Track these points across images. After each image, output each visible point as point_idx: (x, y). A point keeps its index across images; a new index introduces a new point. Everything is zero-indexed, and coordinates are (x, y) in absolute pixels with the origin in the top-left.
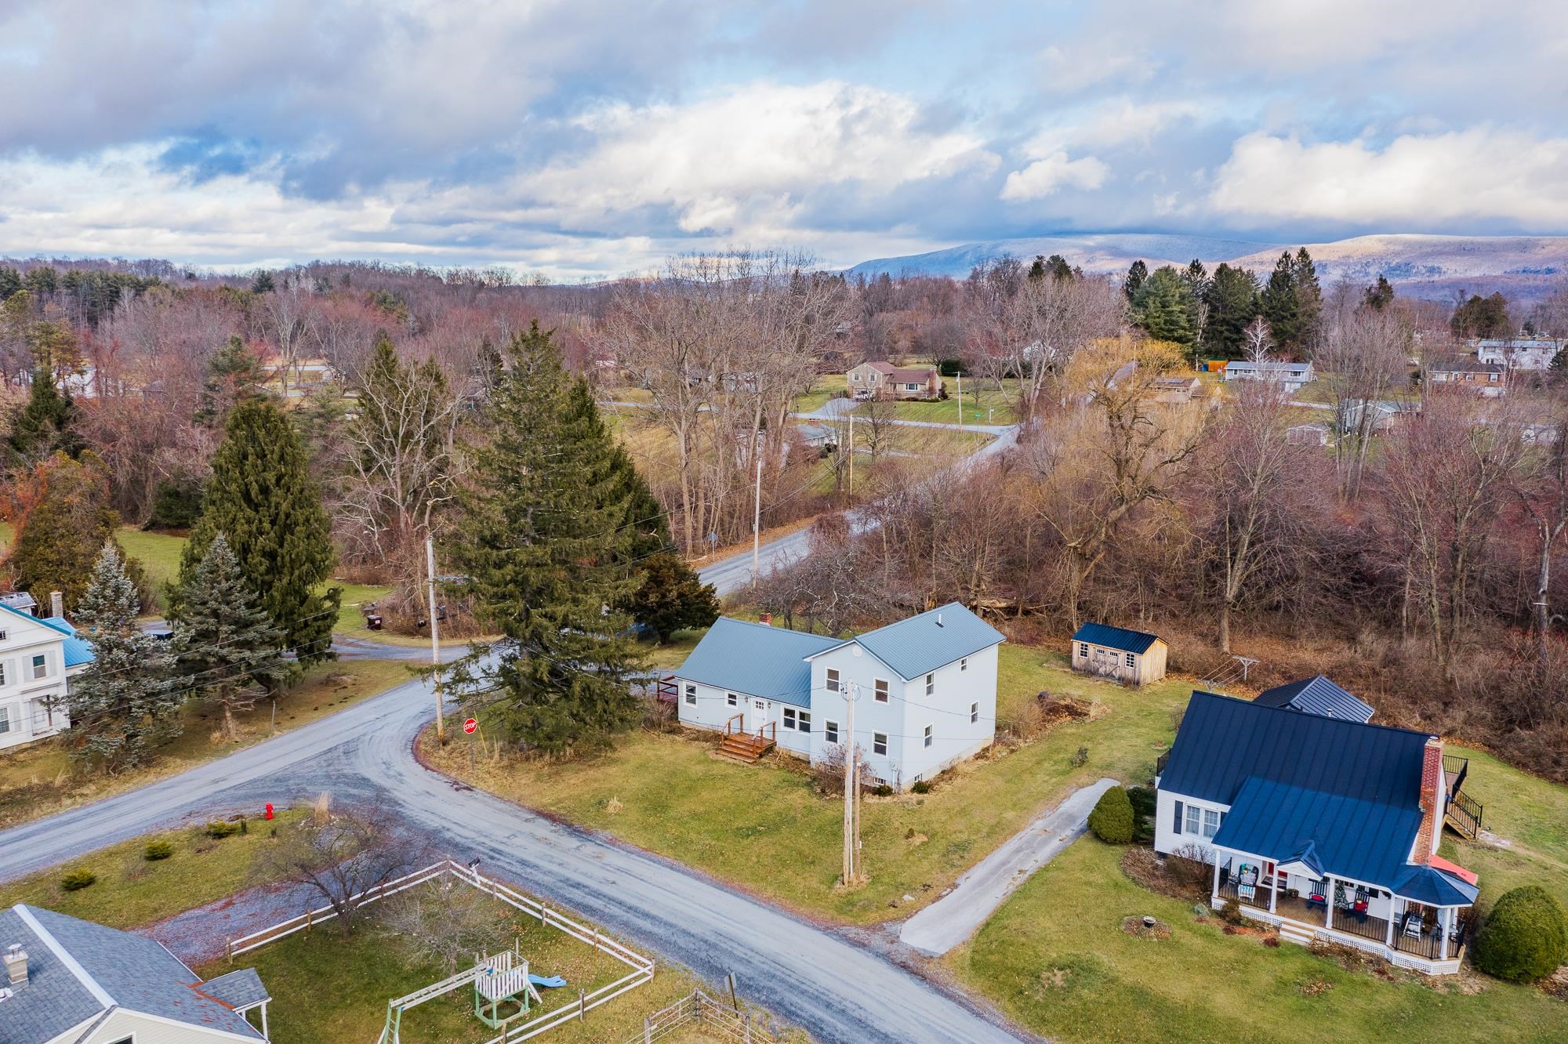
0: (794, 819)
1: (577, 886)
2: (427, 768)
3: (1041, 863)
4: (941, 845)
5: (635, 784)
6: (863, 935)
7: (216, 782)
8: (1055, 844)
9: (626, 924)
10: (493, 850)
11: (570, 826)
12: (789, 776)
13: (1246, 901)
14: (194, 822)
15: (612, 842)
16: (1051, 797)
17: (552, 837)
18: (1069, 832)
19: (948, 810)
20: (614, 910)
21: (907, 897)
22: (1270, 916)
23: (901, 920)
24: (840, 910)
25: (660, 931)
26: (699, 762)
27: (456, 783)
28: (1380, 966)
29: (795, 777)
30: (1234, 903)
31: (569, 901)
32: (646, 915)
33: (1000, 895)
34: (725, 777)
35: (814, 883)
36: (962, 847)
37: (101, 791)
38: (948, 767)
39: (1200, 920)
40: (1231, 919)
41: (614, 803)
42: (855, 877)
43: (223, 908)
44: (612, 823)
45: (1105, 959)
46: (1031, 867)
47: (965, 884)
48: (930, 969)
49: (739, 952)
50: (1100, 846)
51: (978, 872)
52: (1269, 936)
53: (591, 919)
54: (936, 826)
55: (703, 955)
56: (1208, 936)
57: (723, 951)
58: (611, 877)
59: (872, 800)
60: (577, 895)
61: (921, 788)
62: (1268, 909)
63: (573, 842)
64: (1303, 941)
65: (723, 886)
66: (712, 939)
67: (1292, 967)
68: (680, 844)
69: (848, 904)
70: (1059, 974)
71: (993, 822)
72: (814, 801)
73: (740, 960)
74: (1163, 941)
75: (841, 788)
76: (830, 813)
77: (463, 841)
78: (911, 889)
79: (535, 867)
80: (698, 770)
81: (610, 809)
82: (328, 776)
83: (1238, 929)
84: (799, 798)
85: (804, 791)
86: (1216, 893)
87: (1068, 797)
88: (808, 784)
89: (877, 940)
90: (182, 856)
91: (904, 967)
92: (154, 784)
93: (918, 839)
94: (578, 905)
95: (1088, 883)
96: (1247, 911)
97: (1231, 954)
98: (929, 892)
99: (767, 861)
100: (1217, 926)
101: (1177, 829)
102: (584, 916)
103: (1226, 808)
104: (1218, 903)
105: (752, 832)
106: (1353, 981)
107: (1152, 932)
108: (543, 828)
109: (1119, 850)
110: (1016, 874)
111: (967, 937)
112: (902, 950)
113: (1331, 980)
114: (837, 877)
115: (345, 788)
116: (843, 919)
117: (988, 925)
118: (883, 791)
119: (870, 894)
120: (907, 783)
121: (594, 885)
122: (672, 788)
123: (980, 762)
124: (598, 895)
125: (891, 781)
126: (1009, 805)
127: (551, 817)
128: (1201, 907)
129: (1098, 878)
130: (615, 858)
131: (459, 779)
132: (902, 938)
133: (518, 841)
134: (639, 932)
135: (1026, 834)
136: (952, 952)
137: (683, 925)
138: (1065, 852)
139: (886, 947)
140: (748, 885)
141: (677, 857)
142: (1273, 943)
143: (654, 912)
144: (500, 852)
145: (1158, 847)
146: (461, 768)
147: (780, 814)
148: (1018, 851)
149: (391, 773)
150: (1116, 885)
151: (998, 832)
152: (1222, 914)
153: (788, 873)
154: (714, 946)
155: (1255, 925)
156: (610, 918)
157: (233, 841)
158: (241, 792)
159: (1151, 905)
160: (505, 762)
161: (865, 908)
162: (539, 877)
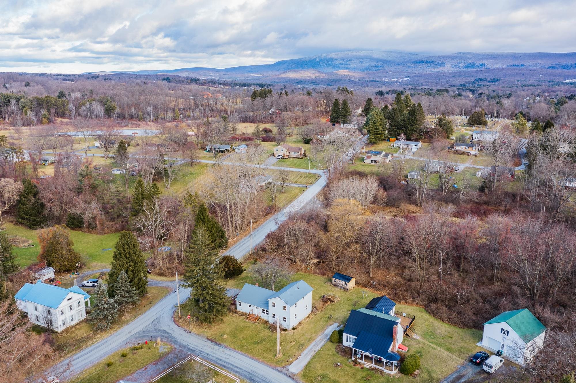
0: (266, 339)
1: (220, 360)
2: (178, 326)
3: (319, 349)
4: (298, 344)
5: (229, 329)
6: (281, 369)
7: (129, 333)
8: (323, 343)
9: (232, 369)
10: (200, 351)
11: (216, 343)
12: (264, 326)
13: (359, 358)
14: (129, 346)
15: (226, 347)
16: (323, 329)
17: (212, 346)
18: (326, 340)
19: (300, 334)
20: (229, 366)
21: (291, 359)
22: (363, 362)
23: (289, 365)
24: (277, 363)
25: (239, 371)
26: (243, 322)
27: (186, 331)
28: (382, 372)
29: (265, 326)
30: (356, 359)
31: (219, 364)
32: (236, 367)
33: (310, 358)
34: (249, 327)
35: (271, 356)
36: (302, 345)
37: (101, 336)
38: (300, 322)
39: (349, 363)
40: (355, 362)
41: (225, 336)
42: (280, 355)
43: (145, 370)
44: (225, 341)
45: (329, 374)
46: (317, 349)
47: (303, 355)
48: (295, 377)
49: (257, 375)
50: (332, 343)
51: (306, 352)
52: (362, 366)
53: (225, 369)
54: (297, 339)
55: (249, 376)
56: (350, 367)
57: (253, 375)
58: (227, 357)
59: (283, 332)
60: (221, 362)
61: (294, 329)
62: (362, 360)
63: (217, 347)
64: (368, 367)
65: (251, 358)
66: (251, 372)
67: (364, 374)
68: (241, 347)
69: (278, 362)
70: (320, 377)
71: (310, 337)
72: (270, 333)
73: (257, 377)
74: (341, 369)
75: (276, 330)
76: (274, 337)
77: (192, 348)
78: (291, 357)
79: (210, 355)
80: (243, 325)
81: (224, 337)
82: (156, 330)
83: (356, 365)
84: (267, 333)
85: (267, 330)
86: (353, 357)
87: (327, 329)
88: (269, 328)
89: (284, 371)
90: (130, 355)
91: (290, 377)
92: (114, 334)
93: (293, 343)
94: (221, 365)
95: (328, 354)
96: (358, 360)
97: (354, 371)
98: (295, 357)
99: (260, 351)
100: (352, 364)
101: (347, 341)
102: (223, 368)
103: (356, 338)
104: (353, 359)
105: (257, 343)
106: (376, 376)
107: (339, 367)
108: (209, 343)
109: (336, 344)
110: (313, 352)
111: (303, 369)
112: (289, 373)
113: (372, 376)
114: (276, 355)
115: (161, 334)
116: (278, 365)
117: (307, 365)
118: (285, 330)
119: (283, 359)
120: (291, 328)
121: (224, 359)
122: (237, 331)
123: (308, 319)
124: (225, 362)
125: (287, 328)
126: (313, 332)
127: (210, 340)
128: (350, 360)
129: (330, 353)
130: (227, 351)
131: (187, 329)
132: (289, 370)
133: (205, 348)
134: (235, 371)
135: (317, 340)
136: (300, 372)
137: (244, 369)
138: (324, 345)
139: (286, 372)
140: (257, 358)
141: (241, 351)
142: (362, 368)
143: (238, 366)
144: (202, 351)
145: (344, 345)
146: (186, 326)
147: (262, 337)
148: (315, 345)
149: (171, 328)
150: (334, 354)
151: (311, 340)
152: (354, 361)
153: (265, 354)
154: (251, 374)
155: (360, 364)
156: (228, 368)
157: (140, 350)
158: (136, 336)
159: (340, 359)
160: (197, 324)
161: (282, 362)
162: (211, 358)
